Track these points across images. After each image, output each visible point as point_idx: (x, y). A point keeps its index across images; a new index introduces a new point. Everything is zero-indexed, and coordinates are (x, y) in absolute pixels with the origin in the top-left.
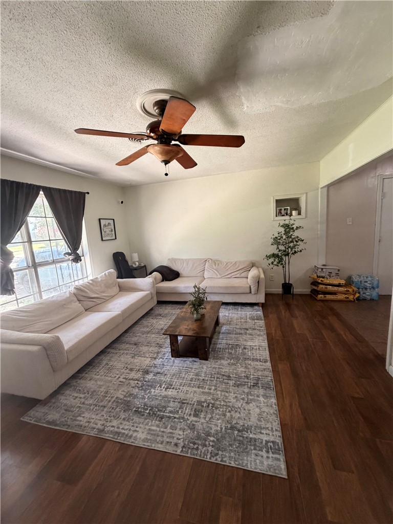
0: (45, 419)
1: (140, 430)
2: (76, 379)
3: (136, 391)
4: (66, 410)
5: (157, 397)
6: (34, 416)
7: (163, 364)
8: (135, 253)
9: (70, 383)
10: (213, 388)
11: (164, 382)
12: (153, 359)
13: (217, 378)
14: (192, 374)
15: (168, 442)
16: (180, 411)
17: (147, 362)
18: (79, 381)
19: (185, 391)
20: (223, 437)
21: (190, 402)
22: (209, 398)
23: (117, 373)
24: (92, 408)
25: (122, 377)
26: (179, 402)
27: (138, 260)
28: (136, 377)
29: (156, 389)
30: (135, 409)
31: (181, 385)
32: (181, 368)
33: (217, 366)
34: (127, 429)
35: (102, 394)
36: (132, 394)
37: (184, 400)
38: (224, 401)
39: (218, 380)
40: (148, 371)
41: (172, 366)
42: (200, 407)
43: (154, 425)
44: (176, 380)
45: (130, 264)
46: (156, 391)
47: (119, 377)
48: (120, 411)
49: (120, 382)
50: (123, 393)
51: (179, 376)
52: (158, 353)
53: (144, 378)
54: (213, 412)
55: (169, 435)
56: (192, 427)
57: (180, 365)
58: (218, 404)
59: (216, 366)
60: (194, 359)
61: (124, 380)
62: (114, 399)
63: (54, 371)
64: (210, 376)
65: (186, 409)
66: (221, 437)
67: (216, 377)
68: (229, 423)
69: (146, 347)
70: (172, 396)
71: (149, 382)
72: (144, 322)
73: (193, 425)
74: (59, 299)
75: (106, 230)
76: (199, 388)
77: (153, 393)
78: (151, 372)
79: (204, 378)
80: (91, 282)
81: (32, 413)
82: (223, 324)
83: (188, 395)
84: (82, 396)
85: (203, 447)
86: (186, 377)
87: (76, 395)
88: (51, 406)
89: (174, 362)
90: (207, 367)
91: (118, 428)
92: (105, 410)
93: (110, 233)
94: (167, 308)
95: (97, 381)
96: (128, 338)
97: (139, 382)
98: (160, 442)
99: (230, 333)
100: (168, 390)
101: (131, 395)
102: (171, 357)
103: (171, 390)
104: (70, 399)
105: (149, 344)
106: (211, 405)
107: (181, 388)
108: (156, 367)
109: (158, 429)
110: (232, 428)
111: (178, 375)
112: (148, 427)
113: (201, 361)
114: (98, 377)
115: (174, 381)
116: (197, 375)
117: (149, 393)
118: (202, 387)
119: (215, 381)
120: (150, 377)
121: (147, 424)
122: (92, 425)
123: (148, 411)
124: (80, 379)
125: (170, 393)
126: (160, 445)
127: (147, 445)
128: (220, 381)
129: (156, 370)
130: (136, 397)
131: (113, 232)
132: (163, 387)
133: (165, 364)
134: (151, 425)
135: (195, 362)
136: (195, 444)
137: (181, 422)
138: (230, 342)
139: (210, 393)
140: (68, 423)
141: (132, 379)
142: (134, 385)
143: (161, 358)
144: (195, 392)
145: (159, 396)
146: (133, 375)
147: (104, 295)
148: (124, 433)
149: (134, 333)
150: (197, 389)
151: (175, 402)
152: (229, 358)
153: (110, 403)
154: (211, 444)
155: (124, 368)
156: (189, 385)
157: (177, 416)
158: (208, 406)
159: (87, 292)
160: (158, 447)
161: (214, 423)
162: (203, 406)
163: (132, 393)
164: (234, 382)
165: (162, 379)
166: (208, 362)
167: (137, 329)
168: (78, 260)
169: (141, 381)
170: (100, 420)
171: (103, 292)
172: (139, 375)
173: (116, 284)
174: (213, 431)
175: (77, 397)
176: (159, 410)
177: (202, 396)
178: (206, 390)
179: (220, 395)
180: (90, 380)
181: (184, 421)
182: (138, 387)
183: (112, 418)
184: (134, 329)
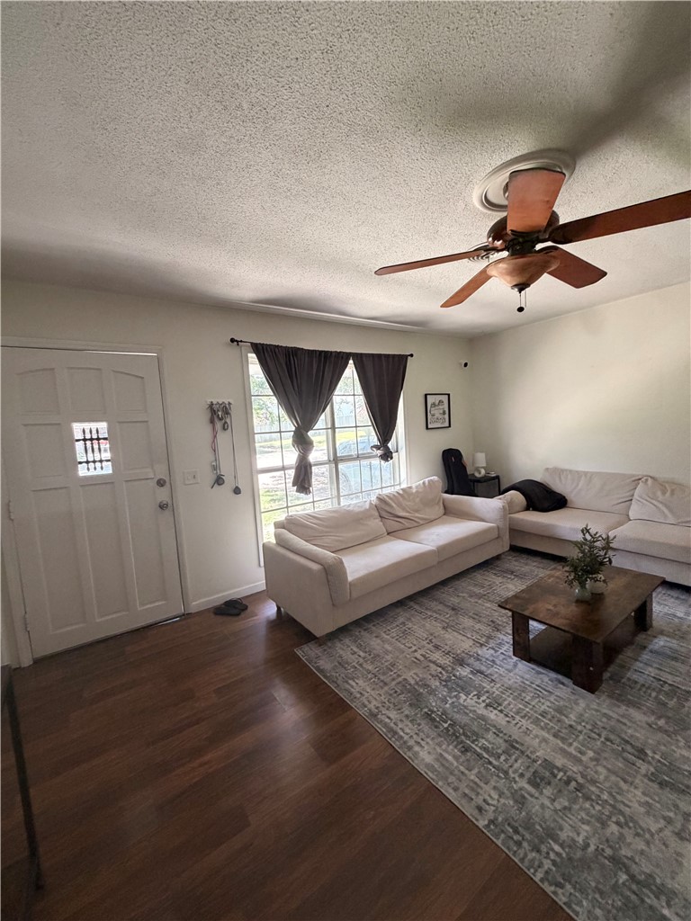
0: (316, 663)
1: (426, 747)
2: (360, 627)
3: (435, 683)
4: (340, 664)
5: (468, 712)
6: (307, 652)
7: (493, 661)
8: (481, 452)
9: (351, 630)
10: (591, 754)
11: (488, 692)
12: (478, 645)
13: (607, 739)
14: (549, 704)
15: (466, 795)
16: (503, 758)
17: (465, 645)
18: (363, 633)
19: (524, 728)
20: (585, 864)
21: (528, 753)
22: (575, 769)
23: (415, 643)
24: (369, 676)
25: (420, 652)
26: (506, 741)
27: (484, 465)
28: (442, 661)
29: (470, 697)
30: (426, 710)
31: (517, 713)
32: (527, 682)
33: (615, 716)
34: (407, 734)
35: (386, 664)
36: (429, 686)
37: (517, 742)
38: (610, 794)
39: (608, 743)
40: (463, 660)
41: (510, 671)
42: (548, 774)
43: (450, 753)
44: (510, 699)
45: (470, 470)
46: (468, 700)
47: (416, 651)
48: (405, 702)
49: (416, 658)
50: (415, 677)
51: (520, 695)
52: (489, 637)
53: (453, 669)
54: (574, 800)
55: (471, 784)
56: (521, 801)
57: (527, 676)
58: (593, 792)
59: (611, 714)
60: (560, 677)
61: (422, 659)
62: (400, 679)
63: (333, 605)
64: (589, 727)
65: (516, 761)
66: (580, 860)
67: (603, 736)
68: (611, 847)
69: (471, 620)
70: (495, 723)
71: (460, 679)
72: (479, 576)
73: (524, 797)
74: (357, 509)
75: (436, 412)
76: (555, 736)
77: (461, 701)
78: (468, 665)
79: (573, 723)
80: (401, 492)
81: (306, 648)
82: (662, 633)
83: (527, 739)
84: (362, 654)
85: (532, 850)
86: (533, 703)
87: (355, 649)
88: (325, 650)
89: (515, 665)
90: (588, 705)
91: (395, 724)
92: (386, 688)
93: (441, 416)
94: (529, 562)
95: (383, 641)
96: (444, 594)
97: (444, 672)
98: (453, 786)
99: (675, 659)
100: (491, 709)
101: (426, 686)
102: (511, 653)
103: (496, 712)
104: (346, 650)
105: (477, 617)
106: (573, 784)
107: (518, 718)
108: (478, 660)
109: (455, 764)
110: (615, 860)
111: (519, 691)
112: (439, 750)
113: (576, 687)
114: (388, 637)
115: (505, 700)
116: (559, 710)
117: (455, 696)
118: (563, 740)
119: (599, 743)
120: (464, 672)
121: (440, 745)
122: (364, 700)
123: (446, 725)
124: (365, 630)
125: (493, 715)
126: (451, 791)
127: (430, 775)
128: (613, 750)
129: (477, 665)
130: (432, 692)
131: (447, 416)
132: (482, 699)
133: (498, 662)
134: (446, 751)
135: (563, 684)
136: (516, 831)
137: (498, 776)
138: (670, 678)
139: (580, 761)
140: (338, 682)
141: (434, 662)
142: (434, 673)
143: (493, 649)
144: (545, 740)
145: (471, 711)
146: (437, 656)
147: (417, 515)
148: (402, 737)
149: (456, 589)
150: (551, 738)
151: (498, 735)
152: (653, 712)
153: (394, 683)
154: (552, 856)
155: (426, 639)
156: (536, 722)
157: (494, 762)
158: (568, 783)
159: (392, 507)
160: (447, 792)
161: (571, 822)
162: (555, 776)
163: (428, 683)
164: (652, 769)
165: (485, 685)
166: (593, 696)
167: (463, 584)
168: (388, 457)
169: (447, 672)
170: (376, 699)
171: (417, 511)
172: (446, 661)
173: (439, 501)
174: (563, 836)
175: (355, 653)
176: (464, 734)
177: (559, 756)
178: (572, 750)
179: (602, 777)
180: (376, 637)
181: (506, 778)
182: (440, 678)
183: (391, 706)
184: (457, 582)
